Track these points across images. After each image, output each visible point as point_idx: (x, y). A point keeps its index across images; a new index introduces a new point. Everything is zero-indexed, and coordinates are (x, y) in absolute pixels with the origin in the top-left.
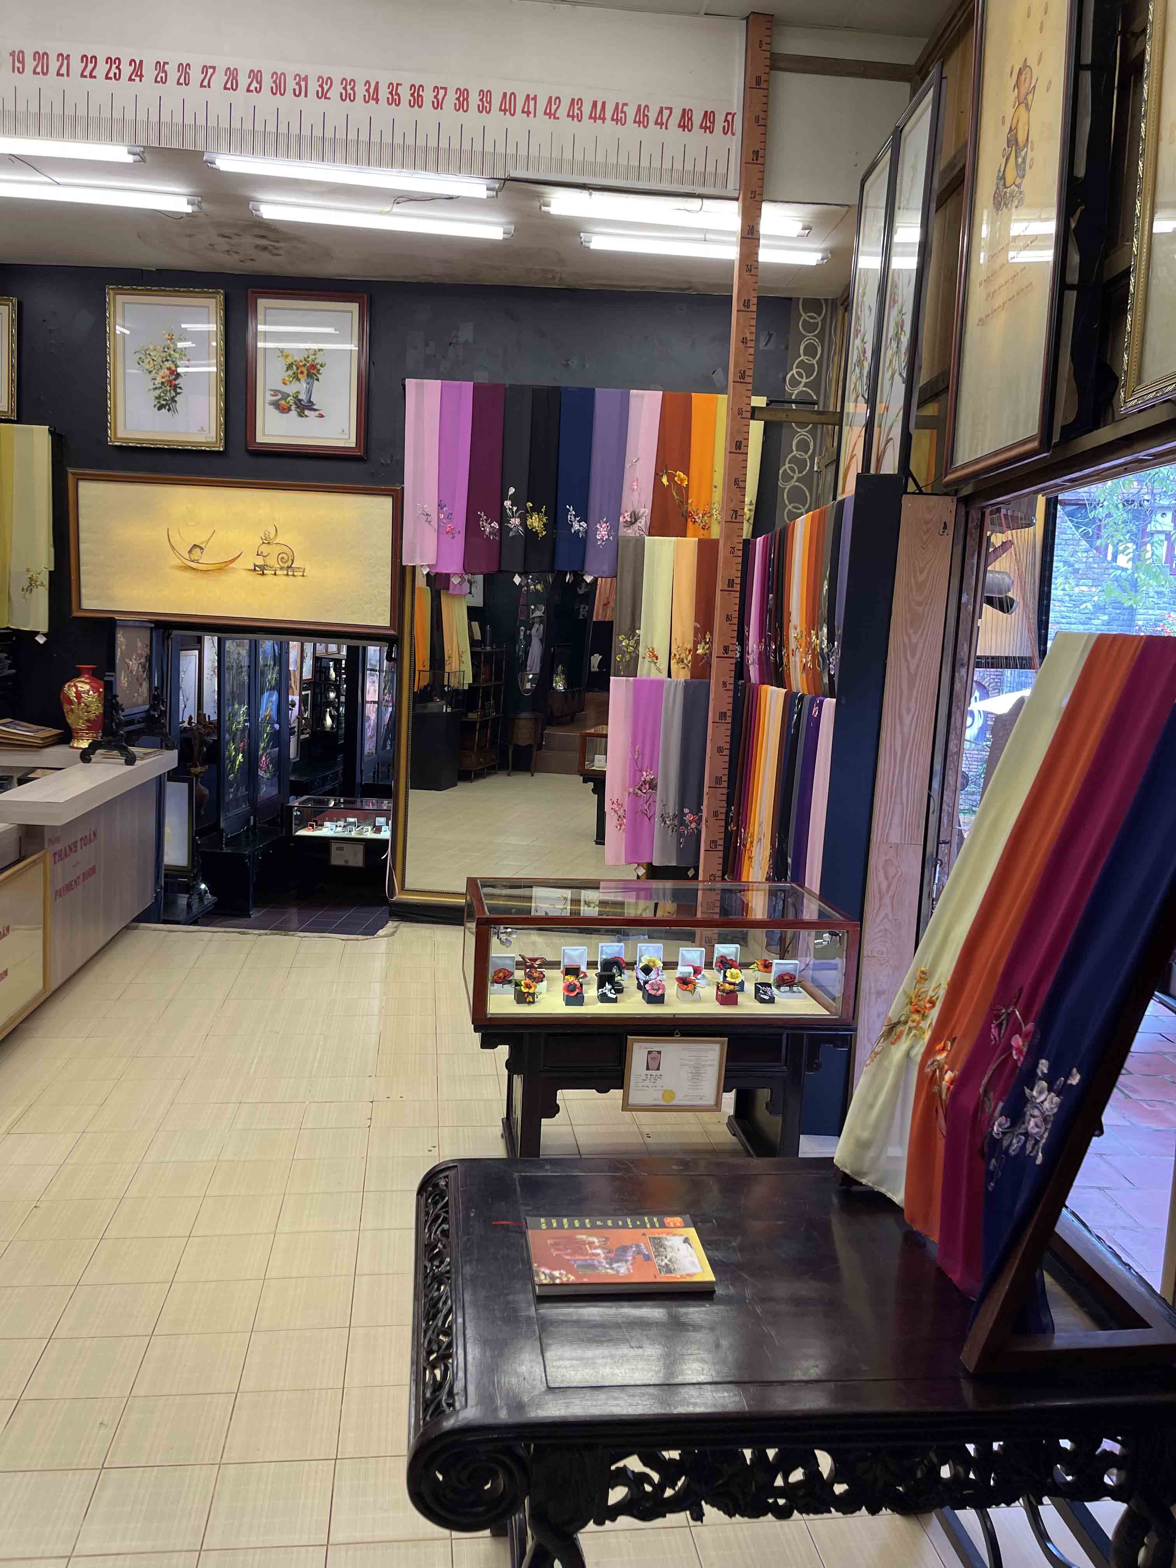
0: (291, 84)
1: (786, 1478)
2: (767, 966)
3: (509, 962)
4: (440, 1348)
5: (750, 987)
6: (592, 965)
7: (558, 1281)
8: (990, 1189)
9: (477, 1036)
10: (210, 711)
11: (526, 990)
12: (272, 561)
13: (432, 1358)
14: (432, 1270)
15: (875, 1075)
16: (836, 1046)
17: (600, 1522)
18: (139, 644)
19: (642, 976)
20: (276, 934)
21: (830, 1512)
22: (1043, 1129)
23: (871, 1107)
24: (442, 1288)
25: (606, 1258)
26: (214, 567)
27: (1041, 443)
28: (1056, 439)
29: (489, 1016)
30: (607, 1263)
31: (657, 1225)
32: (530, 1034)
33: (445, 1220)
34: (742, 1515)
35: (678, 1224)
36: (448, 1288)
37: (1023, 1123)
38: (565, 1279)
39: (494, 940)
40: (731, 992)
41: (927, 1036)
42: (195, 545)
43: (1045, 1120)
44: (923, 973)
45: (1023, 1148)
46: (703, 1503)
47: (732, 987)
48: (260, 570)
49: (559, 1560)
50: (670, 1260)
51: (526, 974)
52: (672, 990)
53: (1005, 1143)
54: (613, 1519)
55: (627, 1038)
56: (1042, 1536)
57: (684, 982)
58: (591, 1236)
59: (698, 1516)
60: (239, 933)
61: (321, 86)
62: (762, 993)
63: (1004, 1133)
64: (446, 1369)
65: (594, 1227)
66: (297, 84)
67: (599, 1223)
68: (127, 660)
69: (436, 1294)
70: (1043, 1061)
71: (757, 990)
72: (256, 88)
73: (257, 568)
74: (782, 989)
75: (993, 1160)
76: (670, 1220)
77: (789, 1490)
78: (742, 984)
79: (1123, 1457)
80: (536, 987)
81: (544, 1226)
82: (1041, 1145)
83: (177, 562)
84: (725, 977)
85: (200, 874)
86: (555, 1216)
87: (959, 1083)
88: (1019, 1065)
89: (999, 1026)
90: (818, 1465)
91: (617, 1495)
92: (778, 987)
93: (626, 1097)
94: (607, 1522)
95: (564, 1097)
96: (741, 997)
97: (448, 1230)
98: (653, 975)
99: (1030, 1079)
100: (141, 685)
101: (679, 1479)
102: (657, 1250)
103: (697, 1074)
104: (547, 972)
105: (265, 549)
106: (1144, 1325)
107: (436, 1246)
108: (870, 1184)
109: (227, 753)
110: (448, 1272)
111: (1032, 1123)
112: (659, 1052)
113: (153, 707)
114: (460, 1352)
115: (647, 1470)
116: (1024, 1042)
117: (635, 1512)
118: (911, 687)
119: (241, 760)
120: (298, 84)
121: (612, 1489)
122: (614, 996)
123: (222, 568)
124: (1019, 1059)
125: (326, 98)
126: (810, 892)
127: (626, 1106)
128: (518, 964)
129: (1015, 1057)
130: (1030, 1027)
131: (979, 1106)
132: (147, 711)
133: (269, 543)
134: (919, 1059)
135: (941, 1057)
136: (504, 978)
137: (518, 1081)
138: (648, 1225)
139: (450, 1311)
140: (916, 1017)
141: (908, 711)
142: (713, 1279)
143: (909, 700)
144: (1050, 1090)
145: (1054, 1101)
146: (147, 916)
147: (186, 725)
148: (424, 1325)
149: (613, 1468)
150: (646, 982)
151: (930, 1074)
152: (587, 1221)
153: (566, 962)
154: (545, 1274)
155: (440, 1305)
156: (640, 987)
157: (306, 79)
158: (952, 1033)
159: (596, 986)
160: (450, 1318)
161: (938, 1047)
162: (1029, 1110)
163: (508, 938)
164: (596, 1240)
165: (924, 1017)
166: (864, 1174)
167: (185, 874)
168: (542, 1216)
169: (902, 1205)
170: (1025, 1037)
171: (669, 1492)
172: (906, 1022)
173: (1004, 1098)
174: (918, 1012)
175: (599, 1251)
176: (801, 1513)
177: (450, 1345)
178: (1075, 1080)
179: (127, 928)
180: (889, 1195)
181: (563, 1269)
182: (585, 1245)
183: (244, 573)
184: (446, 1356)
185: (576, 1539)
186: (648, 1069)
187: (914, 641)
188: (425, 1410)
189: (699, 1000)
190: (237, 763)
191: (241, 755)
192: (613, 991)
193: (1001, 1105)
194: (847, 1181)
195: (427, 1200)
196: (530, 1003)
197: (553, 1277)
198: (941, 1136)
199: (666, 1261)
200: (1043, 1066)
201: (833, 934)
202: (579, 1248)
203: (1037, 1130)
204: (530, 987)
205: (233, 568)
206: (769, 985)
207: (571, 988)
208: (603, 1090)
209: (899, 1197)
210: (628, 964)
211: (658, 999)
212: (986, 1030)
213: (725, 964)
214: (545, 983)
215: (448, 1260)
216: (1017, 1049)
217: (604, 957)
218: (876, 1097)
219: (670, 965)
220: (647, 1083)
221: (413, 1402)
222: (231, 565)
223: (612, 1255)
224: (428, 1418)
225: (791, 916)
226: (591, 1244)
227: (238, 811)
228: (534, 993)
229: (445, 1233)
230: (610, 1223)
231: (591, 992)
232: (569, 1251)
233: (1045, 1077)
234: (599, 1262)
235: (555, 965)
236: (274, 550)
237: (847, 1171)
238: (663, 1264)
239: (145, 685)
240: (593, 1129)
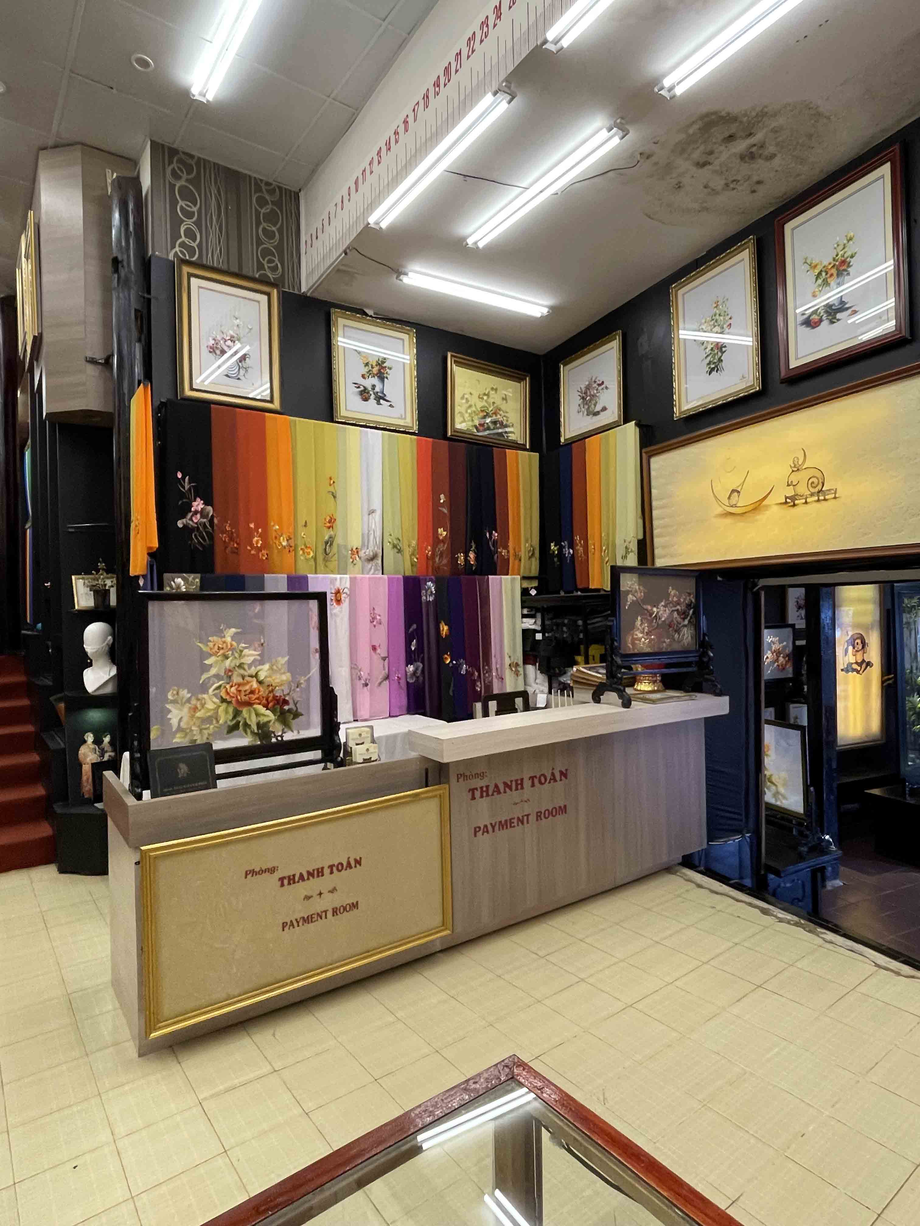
12: (803, 489)
18: (673, 592)
26: (751, 508)
42: (733, 490)
68: (648, 607)
73: (788, 500)
100: (677, 631)
105: (794, 478)
113: (703, 653)
123: (758, 507)
132: (698, 657)
183: (775, 508)
205: (767, 505)
222: (764, 503)
236: (803, 476)
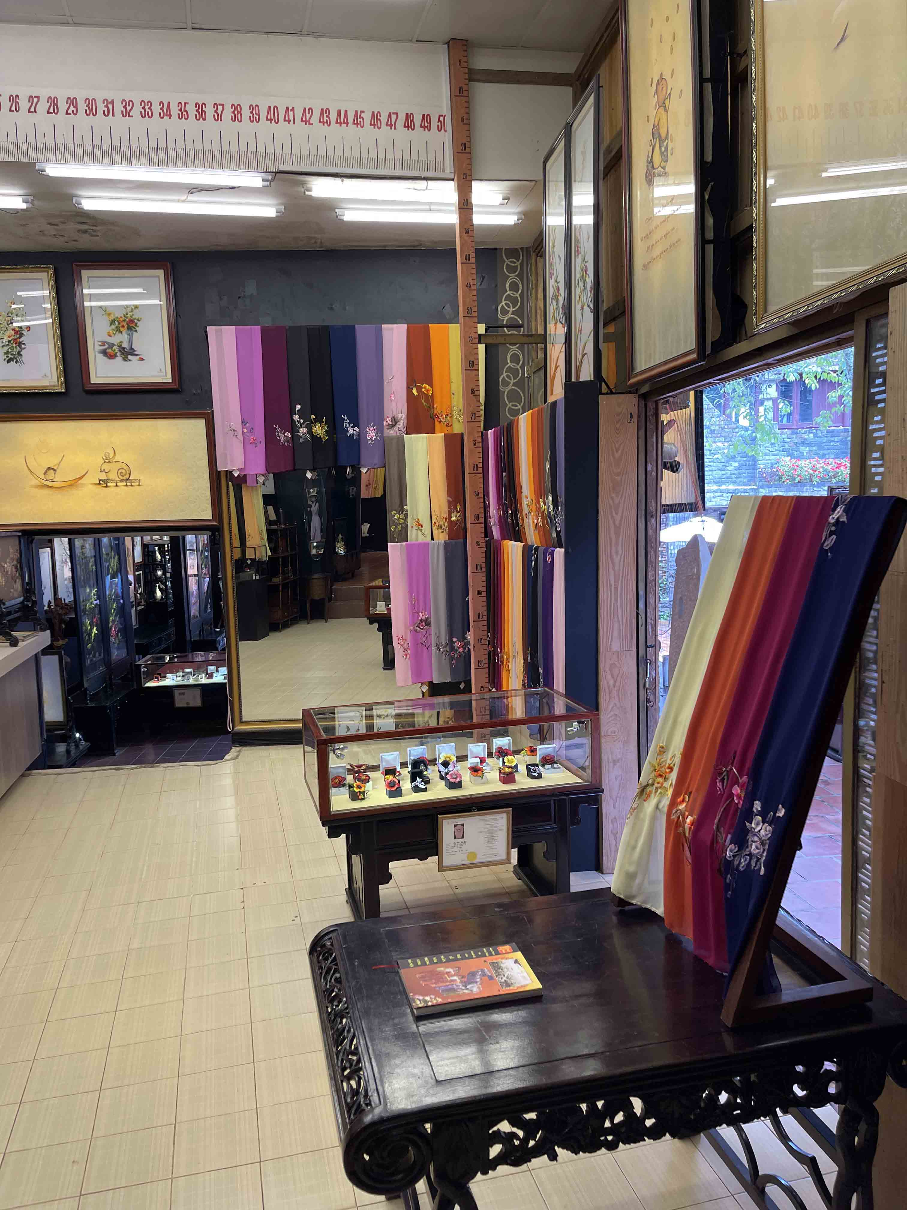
0: (101, 107)
1: (612, 1121)
2: (533, 751)
3: (341, 770)
4: (351, 1065)
5: (523, 769)
6: (403, 765)
7: (430, 1004)
8: (728, 896)
9: (324, 831)
10: (66, 594)
11: (358, 790)
12: (113, 476)
13: (346, 1073)
14: (332, 1009)
15: (634, 825)
16: (590, 805)
17: (485, 1173)
18: (11, 550)
19: (442, 769)
20: (145, 767)
21: (644, 1140)
22: (762, 850)
23: (634, 848)
24: (344, 1021)
25: (461, 982)
26: (67, 484)
27: (698, 355)
28: (708, 352)
29: (333, 813)
30: (463, 986)
31: (493, 953)
32: (364, 823)
33: (336, 971)
34: (584, 1152)
35: (508, 951)
36: (349, 1020)
37: (747, 847)
38: (435, 1002)
39: (331, 756)
40: (511, 773)
41: (670, 792)
42: (49, 468)
43: (763, 844)
44: (662, 747)
45: (749, 864)
46: (556, 1147)
47: (510, 770)
48: (104, 483)
49: (459, 1205)
50: (507, 978)
51: (355, 778)
52: (466, 777)
53: (736, 863)
54: (494, 1169)
55: (438, 817)
56: (784, 1137)
57: (475, 770)
58: (447, 967)
59: (553, 1157)
60: (114, 769)
61: (125, 107)
62: (532, 771)
63: (734, 856)
64: (360, 1078)
65: (448, 960)
66: (105, 106)
67: (451, 957)
68: (3, 564)
69: (340, 1026)
70: (757, 802)
71: (528, 770)
72: (73, 111)
73: (101, 482)
74: (546, 767)
75: (729, 876)
76: (501, 949)
77: (615, 1129)
78: (516, 766)
79: (838, 1073)
80: (365, 787)
81: (411, 965)
82: (762, 861)
83: (35, 482)
84: (504, 762)
85: (74, 726)
86: (418, 956)
87: (698, 825)
88: (740, 806)
89: (722, 780)
90: (634, 1108)
91: (495, 1150)
92: (543, 766)
93: (440, 861)
94: (490, 1172)
95: (394, 866)
96: (517, 777)
97: (340, 978)
98: (451, 767)
99: (748, 815)
100: (15, 582)
101: (538, 1133)
102: (497, 972)
103: (491, 838)
104: (371, 774)
105: (106, 467)
106: (841, 978)
107: (333, 991)
108: (639, 903)
109: (84, 628)
110: (347, 1008)
111: (754, 847)
112: (463, 825)
113: (26, 599)
114: (367, 1064)
115: (515, 1130)
116: (741, 790)
117: (509, 1162)
118: (617, 535)
119: (96, 632)
120: (107, 106)
121: (491, 1147)
122: (424, 787)
123: (74, 484)
124: (739, 802)
125: (129, 116)
126: (558, 693)
127: (442, 868)
128: (348, 770)
129: (736, 801)
130: (745, 778)
131: (714, 839)
132: (22, 603)
133: (109, 462)
134: (665, 810)
135: (682, 807)
136: (340, 783)
137: (356, 860)
138: (487, 954)
139: (354, 1036)
140: (660, 780)
141: (617, 553)
142: (540, 986)
143: (617, 544)
144: (764, 822)
145: (768, 829)
146: (37, 765)
147: (46, 608)
148: (334, 1050)
149: (490, 1132)
150: (447, 774)
151: (675, 820)
152: (442, 957)
153: (384, 766)
154: (420, 1000)
155: (345, 1034)
156: (442, 778)
157: (112, 102)
158: (688, 788)
159: (409, 781)
160: (355, 1042)
161: (679, 800)
162: (750, 838)
163: (342, 753)
164: (451, 970)
165: (666, 779)
166: (634, 897)
167: (61, 727)
168: (409, 958)
169: (663, 915)
170: (742, 786)
171: (532, 1143)
172: (653, 784)
173: (732, 831)
174: (661, 776)
175: (455, 978)
176: (624, 1143)
177: (359, 1061)
178: (781, 813)
179: (23, 775)
180: (653, 909)
181: (433, 995)
182: (444, 974)
183: (91, 486)
184: (356, 1070)
185: (469, 1188)
186: (455, 838)
187: (617, 502)
188: (349, 1112)
189: (487, 782)
190: (93, 635)
191: (95, 628)
192: (423, 783)
193: (729, 836)
194: (622, 902)
195: (318, 958)
196: (362, 799)
197: (426, 1001)
198: (688, 863)
199: (504, 978)
200: (757, 806)
201: (579, 722)
202: (440, 977)
203: (757, 851)
204: (360, 788)
205: (82, 484)
206: (537, 765)
207: (392, 784)
208: (423, 858)
209: (660, 910)
210: (431, 761)
211: (457, 785)
212: (713, 784)
213: (502, 753)
214: (371, 783)
215: (344, 999)
216: (736, 796)
217: (412, 758)
218: (637, 841)
219: (462, 758)
220: (455, 849)
221: (337, 1107)
222: (80, 482)
223: (466, 979)
224: (352, 1117)
225: (546, 713)
226: (448, 973)
227: (96, 673)
228: (364, 792)
229: (338, 981)
230: (459, 956)
231: (406, 785)
232: (434, 981)
233: (759, 813)
234: (457, 986)
235: (376, 768)
236: (114, 467)
237: (622, 897)
238: (503, 981)
239: (19, 582)
240: (415, 888)
